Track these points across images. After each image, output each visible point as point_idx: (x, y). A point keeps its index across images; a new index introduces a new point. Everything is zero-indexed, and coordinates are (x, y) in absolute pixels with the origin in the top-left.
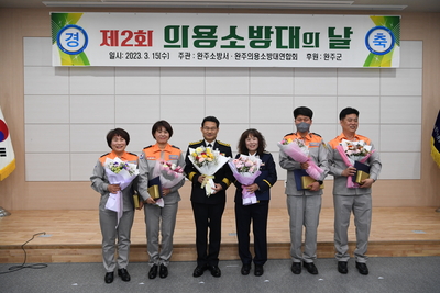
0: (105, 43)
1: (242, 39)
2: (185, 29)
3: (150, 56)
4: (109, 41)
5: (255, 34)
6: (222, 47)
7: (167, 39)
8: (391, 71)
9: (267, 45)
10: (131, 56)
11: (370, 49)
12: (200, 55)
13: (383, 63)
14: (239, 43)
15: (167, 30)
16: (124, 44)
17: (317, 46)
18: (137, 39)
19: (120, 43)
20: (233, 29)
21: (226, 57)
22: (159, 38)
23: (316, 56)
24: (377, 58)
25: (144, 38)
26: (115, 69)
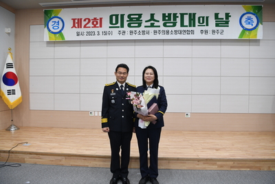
0: (74, 26)
1: (158, 21)
2: (122, 16)
3: (101, 33)
4: (76, 25)
5: (167, 18)
6: (145, 27)
7: (111, 23)
8: (257, 41)
9: (174, 25)
10: (89, 34)
11: (243, 27)
12: (131, 32)
13: (251, 36)
14: (156, 24)
15: (111, 17)
16: (85, 27)
17: (207, 25)
18: (93, 23)
19: (83, 26)
20: (152, 15)
21: (148, 33)
22: (106, 23)
23: (206, 32)
24: (247, 32)
25: (97, 22)
26: (80, 42)
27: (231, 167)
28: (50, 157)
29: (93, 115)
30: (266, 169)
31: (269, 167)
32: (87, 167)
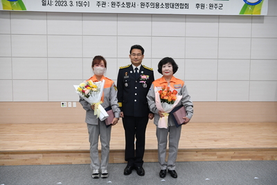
3: (74, 3)
8: (261, 18)
10: (59, 3)
11: (245, 1)
12: (113, 4)
13: (254, 11)
21: (134, 5)
23: (203, 6)
24: (250, 7)
26: (47, 13)
27: (232, 157)
28: (23, 155)
29: (65, 106)
30: (268, 159)
31: (272, 157)
32: (71, 164)
